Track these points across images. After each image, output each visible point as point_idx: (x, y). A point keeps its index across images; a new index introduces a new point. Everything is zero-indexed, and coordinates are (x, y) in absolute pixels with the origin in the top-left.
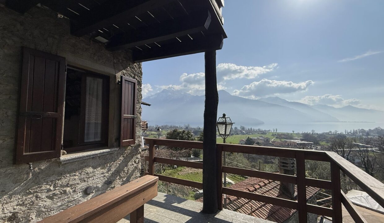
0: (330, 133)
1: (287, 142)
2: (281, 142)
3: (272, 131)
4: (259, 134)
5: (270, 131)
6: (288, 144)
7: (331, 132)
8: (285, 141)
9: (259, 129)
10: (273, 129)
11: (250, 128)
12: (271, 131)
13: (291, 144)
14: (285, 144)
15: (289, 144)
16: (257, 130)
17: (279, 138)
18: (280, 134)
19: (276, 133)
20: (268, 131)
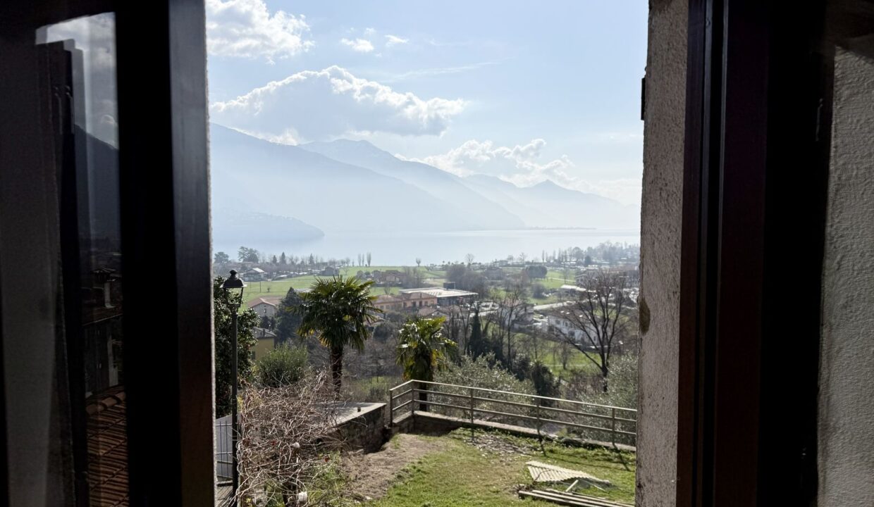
0: (510, 262)
1: (412, 297)
2: (393, 300)
3: (357, 264)
4: (311, 274)
5: (348, 261)
6: (414, 304)
7: (511, 258)
8: (403, 294)
9: (311, 258)
10: (359, 257)
11: (281, 254)
12: (351, 264)
13: (421, 303)
14: (405, 304)
15: (418, 304)
16: (303, 262)
17: (383, 285)
18: (384, 270)
19: (371, 271)
20: (343, 262)
